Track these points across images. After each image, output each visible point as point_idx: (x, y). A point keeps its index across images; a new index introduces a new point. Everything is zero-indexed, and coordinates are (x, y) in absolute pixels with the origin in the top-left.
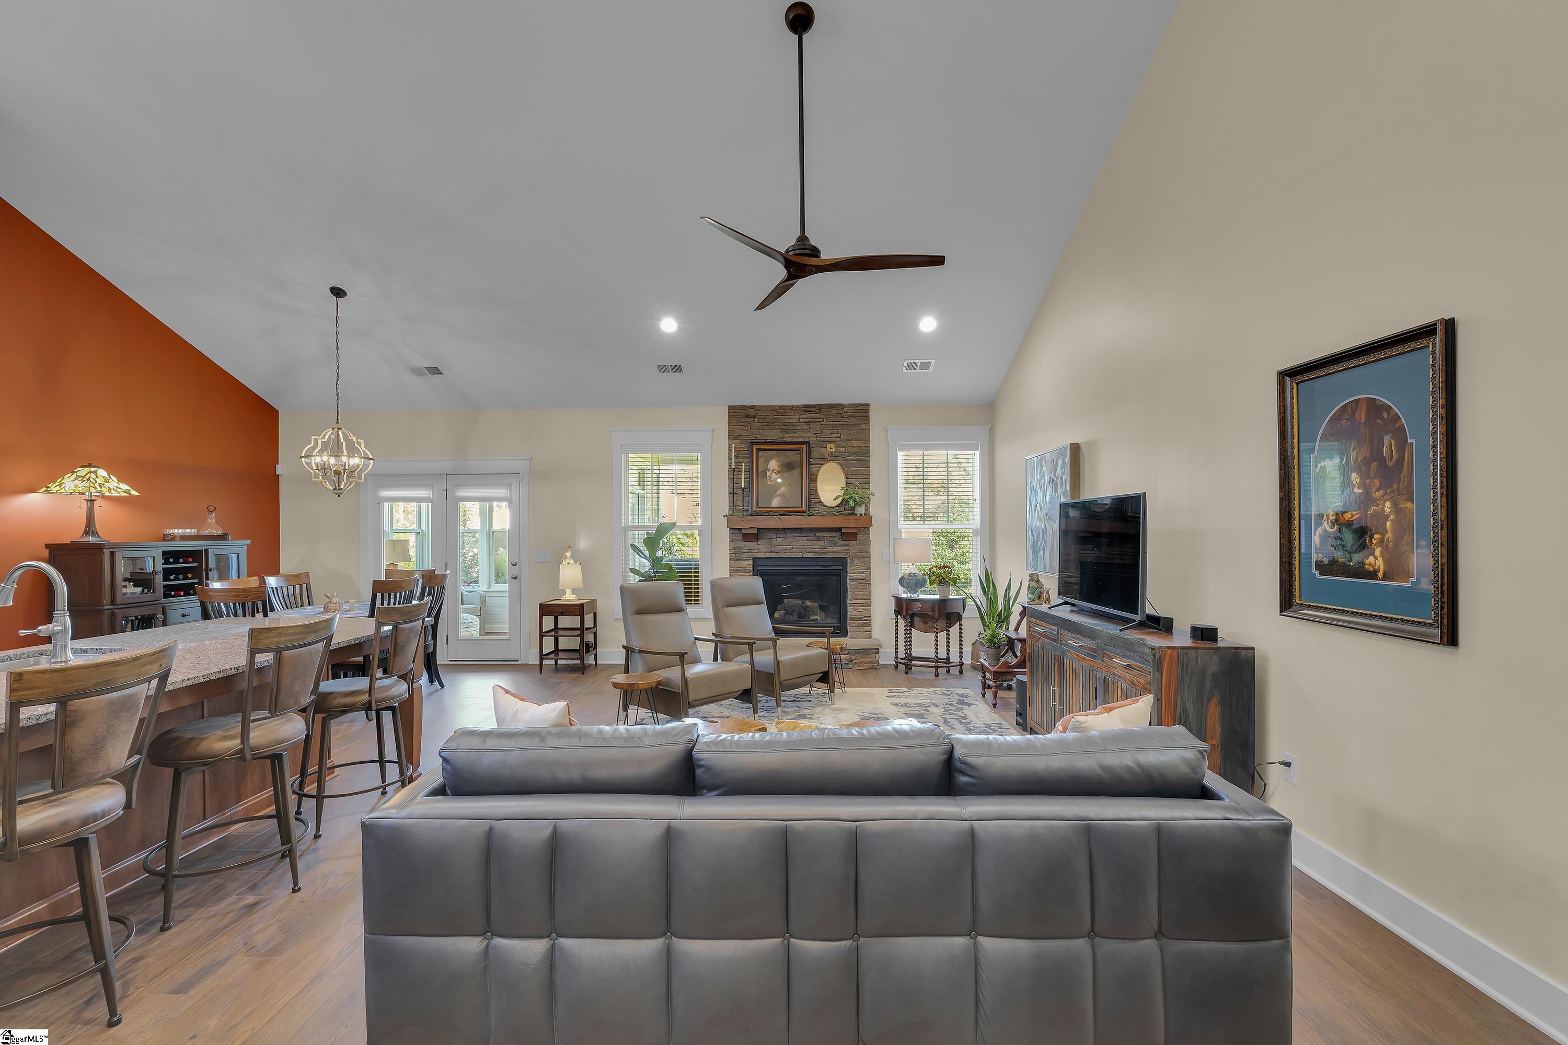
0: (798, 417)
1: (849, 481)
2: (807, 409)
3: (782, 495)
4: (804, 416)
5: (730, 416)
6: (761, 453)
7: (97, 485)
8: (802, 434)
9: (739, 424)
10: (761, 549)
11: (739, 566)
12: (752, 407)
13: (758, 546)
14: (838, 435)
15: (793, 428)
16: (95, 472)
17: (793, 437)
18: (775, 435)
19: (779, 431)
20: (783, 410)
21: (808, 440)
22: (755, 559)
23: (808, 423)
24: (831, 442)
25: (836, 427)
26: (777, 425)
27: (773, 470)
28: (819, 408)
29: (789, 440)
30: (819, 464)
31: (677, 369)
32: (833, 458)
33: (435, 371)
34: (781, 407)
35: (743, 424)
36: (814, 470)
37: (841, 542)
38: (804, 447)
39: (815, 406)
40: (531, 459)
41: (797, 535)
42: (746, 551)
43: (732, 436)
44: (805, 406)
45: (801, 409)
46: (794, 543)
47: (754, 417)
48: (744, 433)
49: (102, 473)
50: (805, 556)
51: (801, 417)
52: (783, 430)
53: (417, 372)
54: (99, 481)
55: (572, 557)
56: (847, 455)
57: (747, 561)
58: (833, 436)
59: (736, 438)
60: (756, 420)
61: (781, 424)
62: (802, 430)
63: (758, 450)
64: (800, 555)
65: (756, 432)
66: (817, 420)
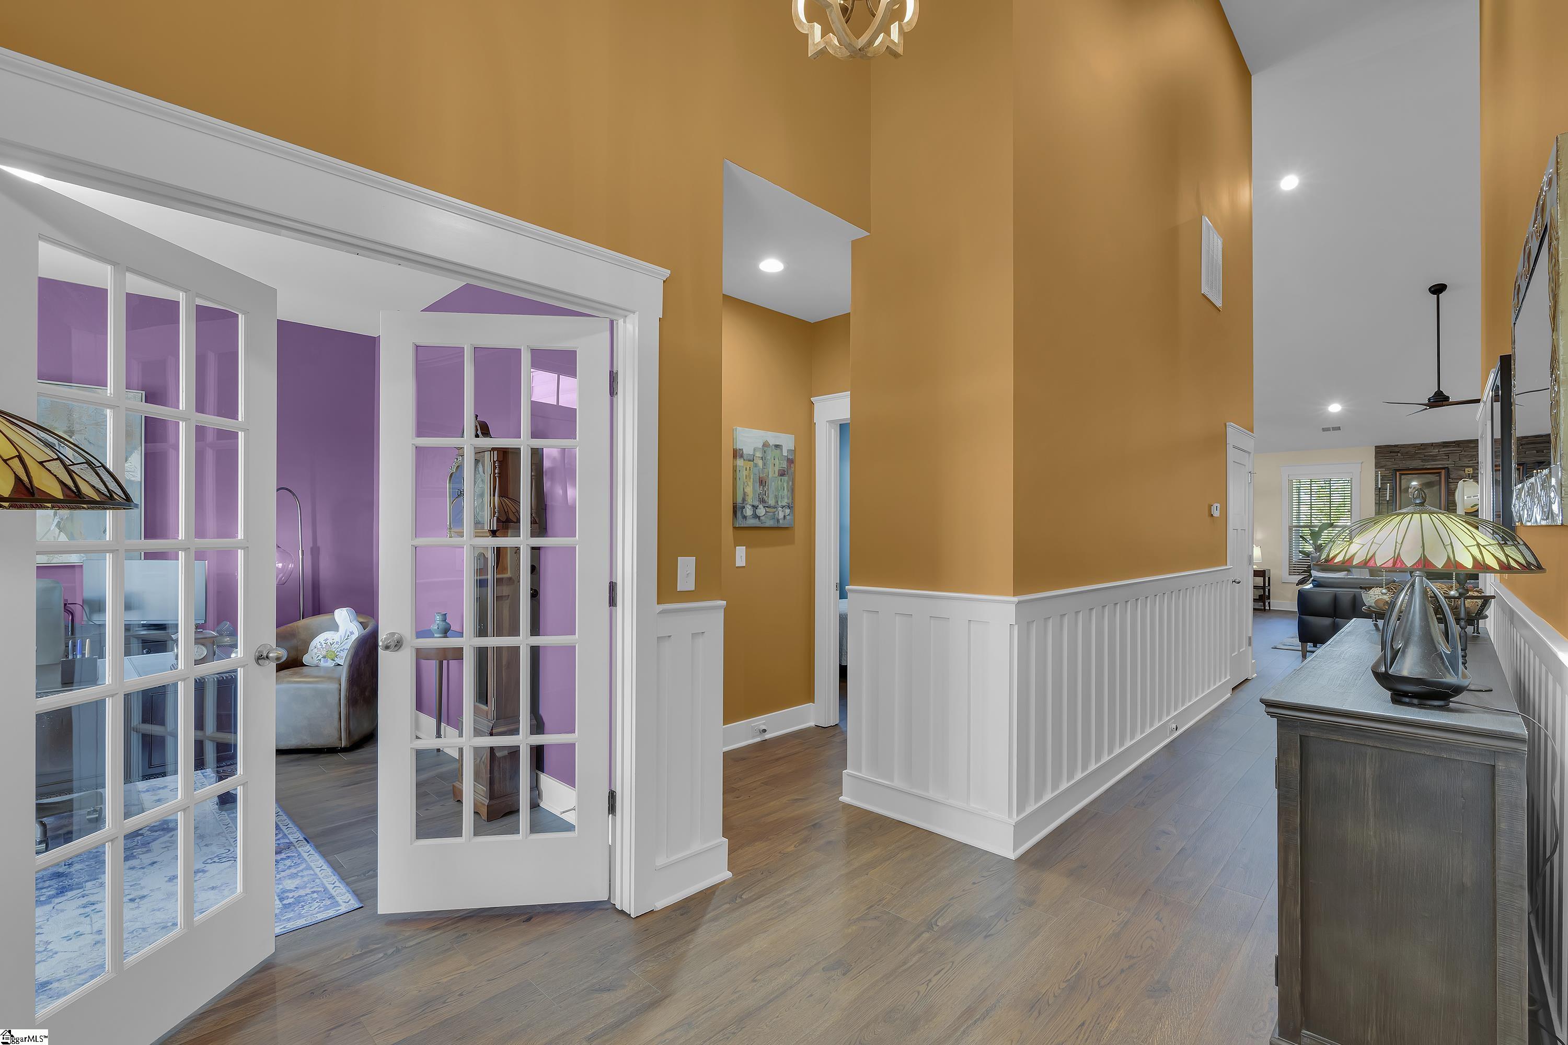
0: (1437, 450)
2: (1445, 444)
4: (1444, 449)
5: (1377, 453)
6: (1403, 477)
8: (1441, 462)
9: (1384, 457)
12: (1396, 446)
15: (1434, 458)
17: (1433, 465)
18: (1416, 463)
19: (1420, 461)
20: (1424, 446)
21: (1447, 466)
23: (1447, 455)
24: (1468, 467)
25: (1474, 456)
26: (1418, 457)
28: (1458, 444)
29: (1429, 467)
31: (1337, 429)
34: (1422, 445)
36: (1452, 486)
38: (1443, 471)
39: (1454, 442)
43: (1378, 466)
44: (1444, 442)
45: (1440, 445)
47: (1398, 452)
48: (1389, 463)
51: (1440, 450)
52: (1423, 460)
58: (1471, 462)
59: (1382, 467)
60: (1400, 455)
61: (1422, 456)
62: (1442, 460)
63: (1401, 474)
65: (1399, 462)
66: (1456, 452)
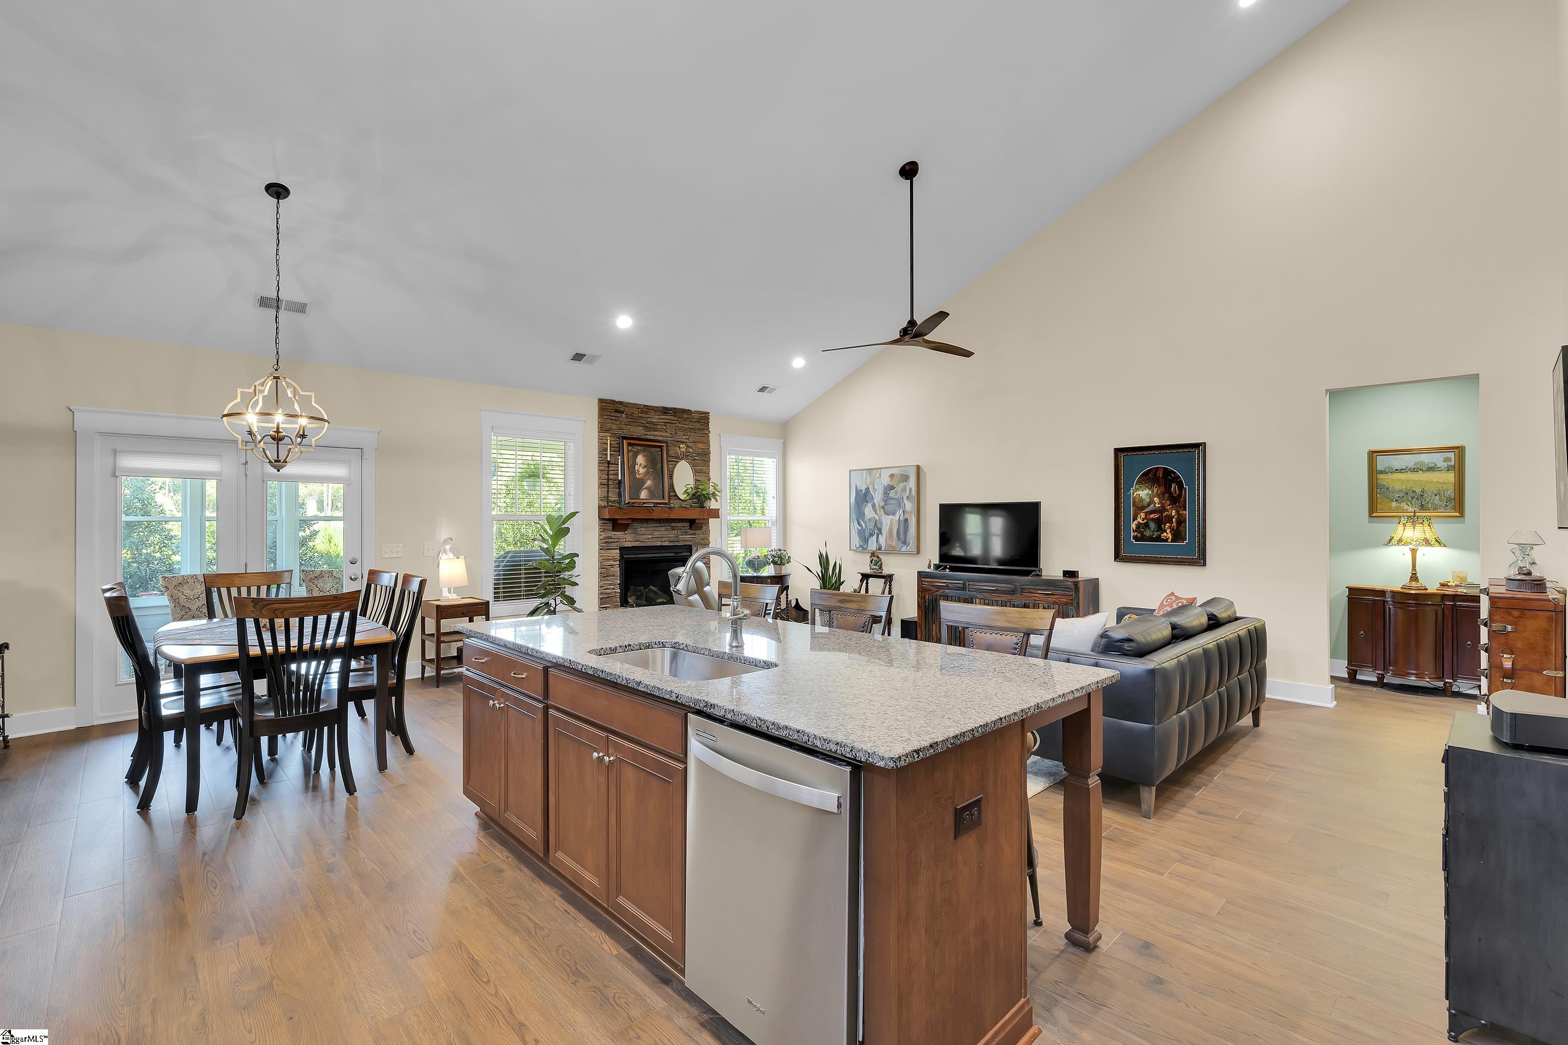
0: (657, 417)
1: (698, 478)
2: (665, 411)
3: (648, 488)
4: (663, 417)
5: (600, 409)
6: (628, 447)
8: (662, 433)
9: (610, 417)
10: (628, 539)
11: (610, 555)
12: (621, 403)
13: (625, 536)
14: (688, 437)
15: (654, 427)
17: (654, 435)
18: (641, 432)
19: (642, 428)
20: (647, 409)
21: (667, 439)
22: (622, 549)
23: (666, 424)
24: (682, 442)
25: (686, 429)
26: (641, 423)
27: (640, 464)
28: (675, 411)
29: (652, 438)
30: (674, 461)
32: (685, 456)
33: (298, 307)
34: (645, 407)
35: (613, 418)
36: (672, 466)
37: (690, 532)
38: (664, 445)
39: (671, 410)
40: (379, 433)
41: (658, 525)
42: (616, 540)
43: (602, 429)
44: (664, 408)
45: (660, 411)
46: (655, 533)
47: (622, 412)
48: (614, 427)
50: (663, 544)
51: (660, 417)
52: (647, 429)
56: (694, 455)
57: (616, 550)
58: (684, 437)
59: (606, 431)
60: (624, 416)
61: (644, 422)
62: (662, 430)
63: (626, 444)
64: (659, 544)
65: (624, 427)
66: (673, 422)
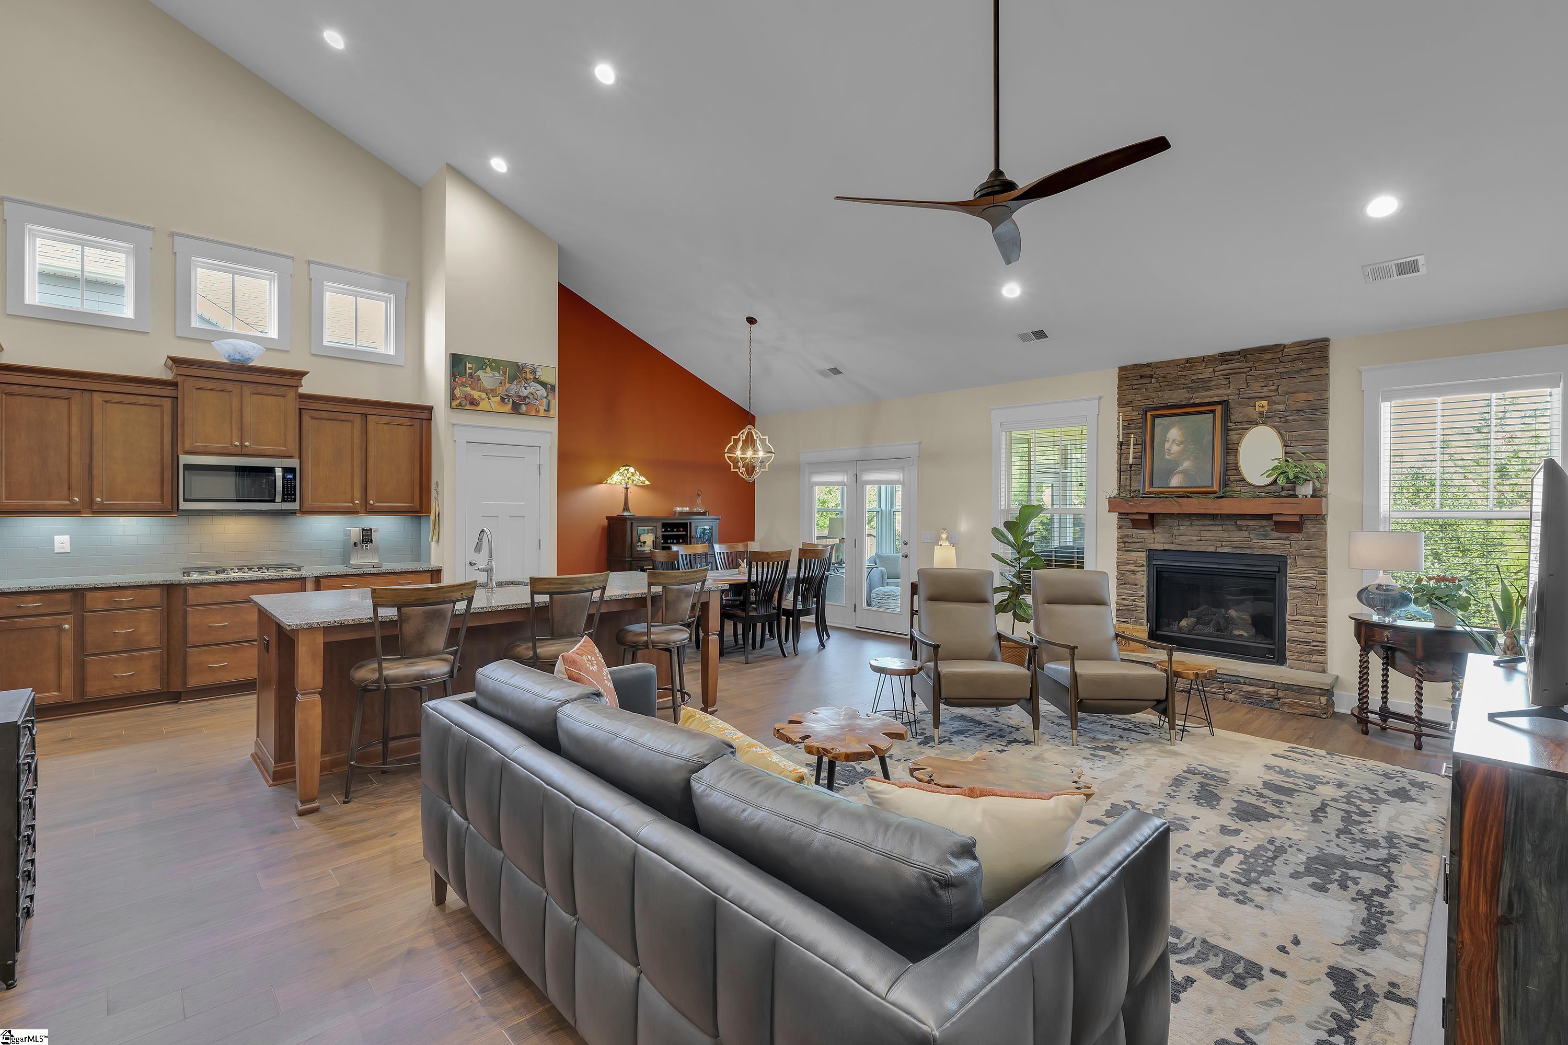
0: (1212, 369)
1: (1288, 449)
2: (1225, 357)
3: (1185, 472)
4: (1221, 368)
5: (1121, 379)
6: (1157, 421)
7: (626, 478)
8: (1216, 392)
10: (1158, 539)
11: (1128, 558)
12: (1149, 365)
13: (1153, 536)
14: (1274, 388)
15: (1205, 384)
16: (628, 470)
17: (1204, 397)
18: (1180, 396)
19: (1185, 390)
20: (1190, 362)
21: (1226, 398)
22: (1149, 550)
23: (1227, 377)
24: (1261, 398)
25: (1271, 376)
26: (1181, 384)
27: (1174, 441)
28: (1244, 354)
29: (1197, 401)
30: (1243, 429)
31: (1040, 335)
32: (1265, 419)
33: (836, 371)
34: (1188, 361)
35: (1136, 387)
36: (1234, 436)
37: (1276, 534)
38: (1219, 408)
39: (1238, 353)
40: (920, 443)
41: (1208, 522)
42: (1138, 540)
43: (1122, 403)
44: (1223, 354)
45: (1215, 360)
46: (1203, 534)
47: (1151, 376)
48: (1138, 397)
49: (632, 470)
50: (1219, 550)
51: (1216, 369)
52: (1189, 389)
53: (823, 373)
54: (628, 475)
55: (947, 539)
56: (1286, 413)
57: (1139, 553)
58: (1266, 389)
59: (1127, 405)
60: (1154, 381)
61: (1186, 382)
62: (1219, 387)
63: (1155, 417)
64: (1212, 549)
65: (1154, 395)
66: (1241, 370)
